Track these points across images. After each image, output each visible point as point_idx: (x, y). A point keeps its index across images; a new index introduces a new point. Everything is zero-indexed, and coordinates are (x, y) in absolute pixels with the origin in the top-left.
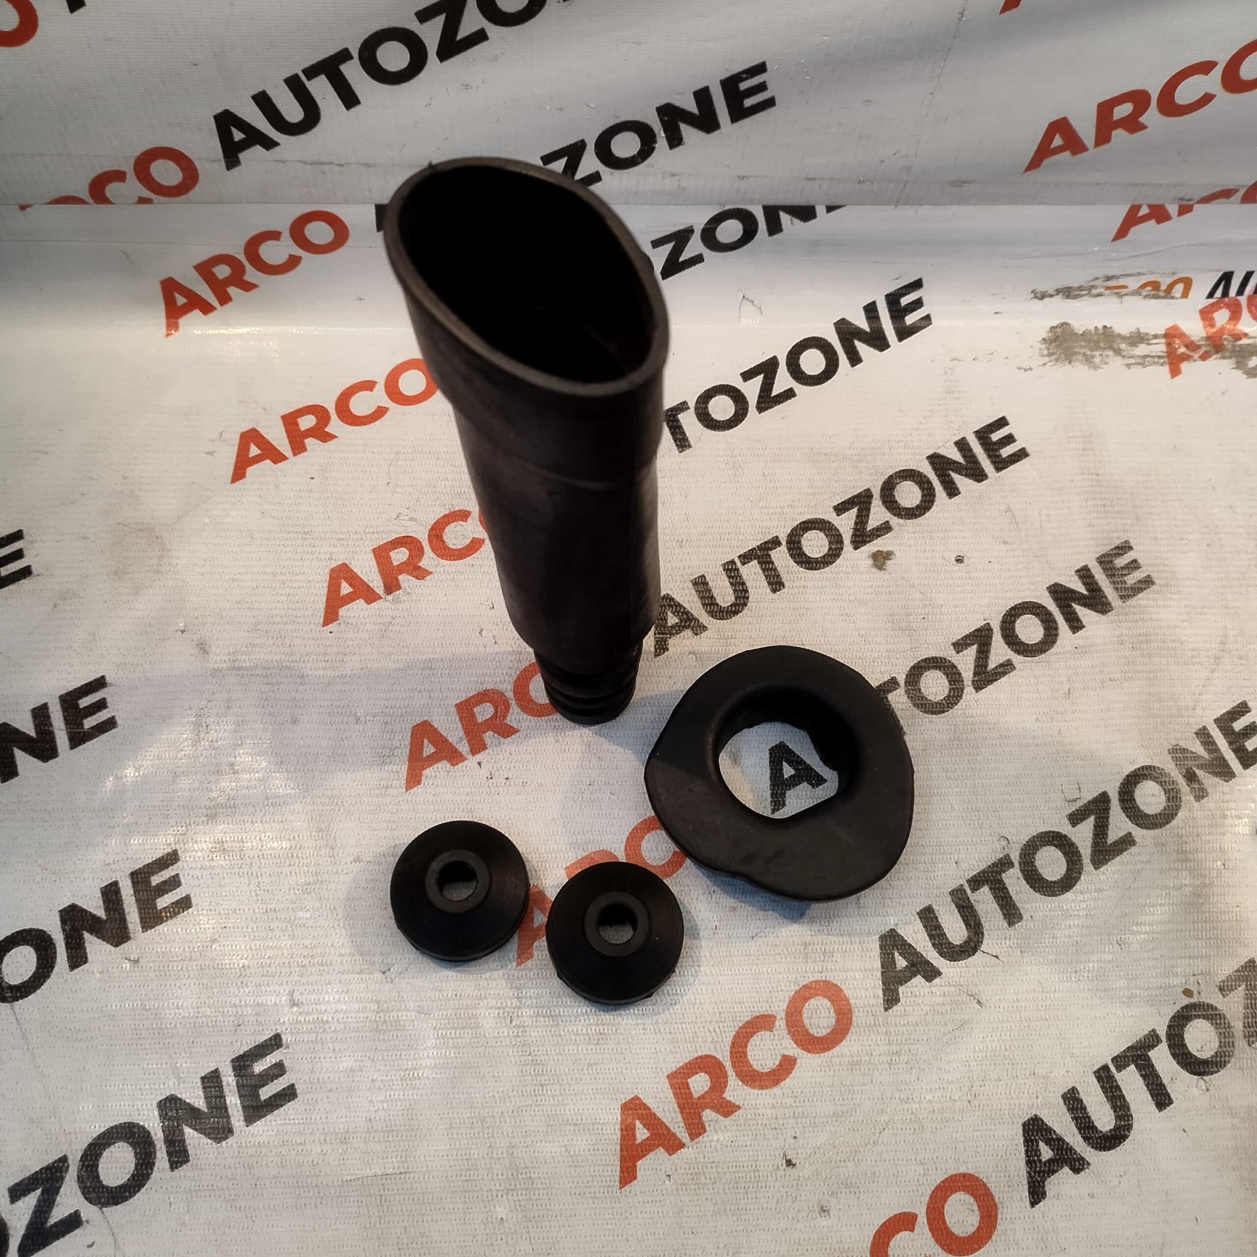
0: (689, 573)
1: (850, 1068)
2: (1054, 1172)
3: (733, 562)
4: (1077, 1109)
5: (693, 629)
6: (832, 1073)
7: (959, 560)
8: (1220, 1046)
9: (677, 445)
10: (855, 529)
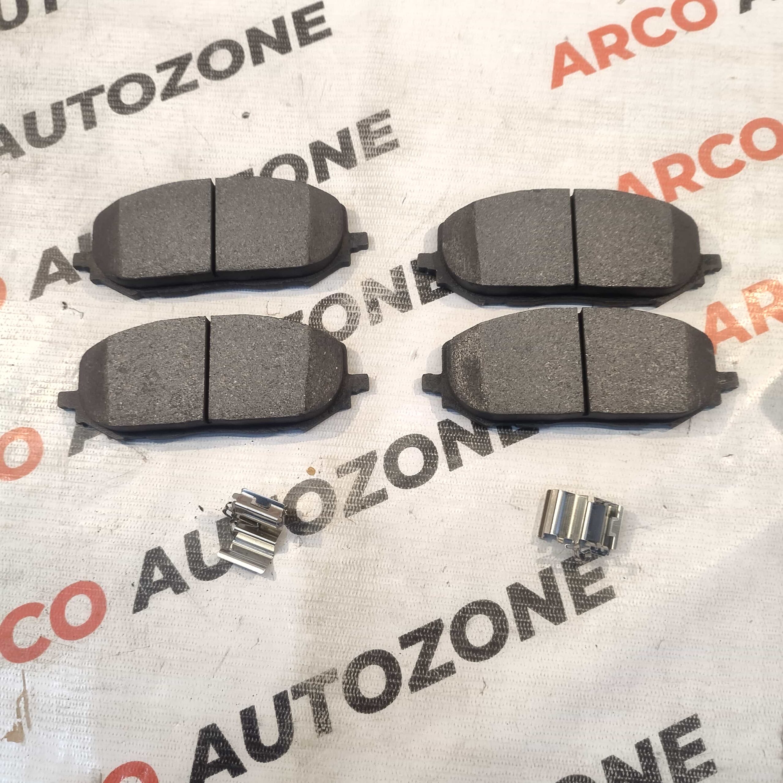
0: (24, 109)
1: (28, 493)
2: (159, 590)
3: (61, 103)
4: (193, 547)
5: (12, 153)
6: (13, 496)
7: (245, 116)
8: (322, 515)
9: (46, 8)
10: (168, 84)
